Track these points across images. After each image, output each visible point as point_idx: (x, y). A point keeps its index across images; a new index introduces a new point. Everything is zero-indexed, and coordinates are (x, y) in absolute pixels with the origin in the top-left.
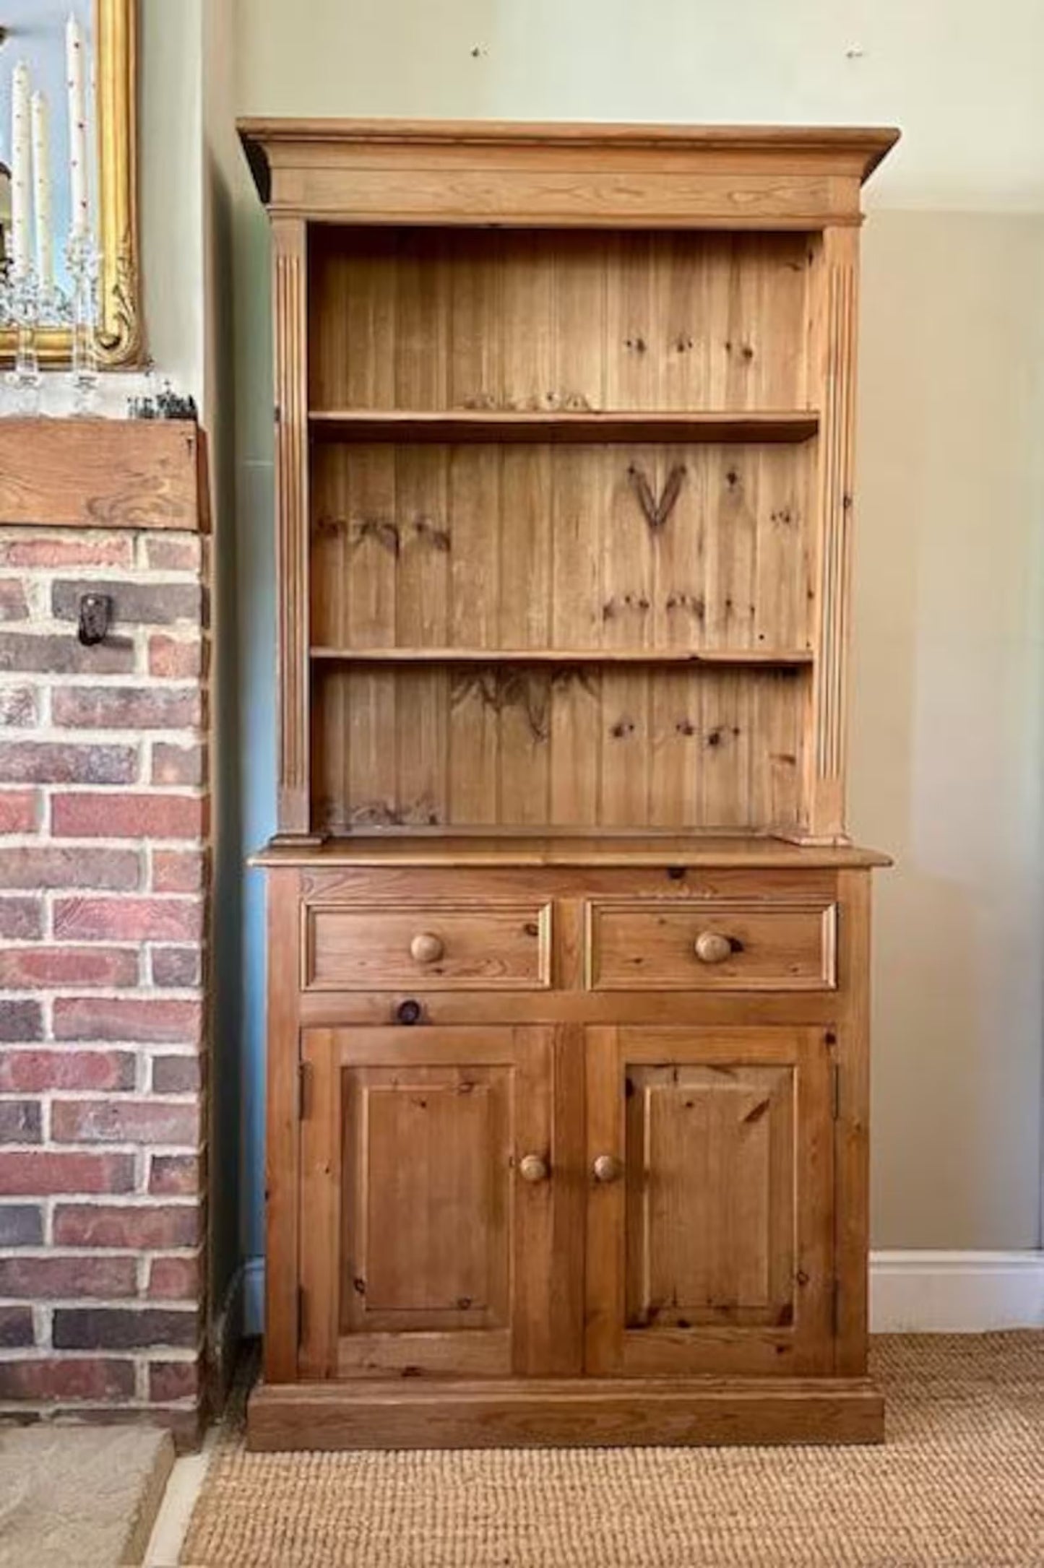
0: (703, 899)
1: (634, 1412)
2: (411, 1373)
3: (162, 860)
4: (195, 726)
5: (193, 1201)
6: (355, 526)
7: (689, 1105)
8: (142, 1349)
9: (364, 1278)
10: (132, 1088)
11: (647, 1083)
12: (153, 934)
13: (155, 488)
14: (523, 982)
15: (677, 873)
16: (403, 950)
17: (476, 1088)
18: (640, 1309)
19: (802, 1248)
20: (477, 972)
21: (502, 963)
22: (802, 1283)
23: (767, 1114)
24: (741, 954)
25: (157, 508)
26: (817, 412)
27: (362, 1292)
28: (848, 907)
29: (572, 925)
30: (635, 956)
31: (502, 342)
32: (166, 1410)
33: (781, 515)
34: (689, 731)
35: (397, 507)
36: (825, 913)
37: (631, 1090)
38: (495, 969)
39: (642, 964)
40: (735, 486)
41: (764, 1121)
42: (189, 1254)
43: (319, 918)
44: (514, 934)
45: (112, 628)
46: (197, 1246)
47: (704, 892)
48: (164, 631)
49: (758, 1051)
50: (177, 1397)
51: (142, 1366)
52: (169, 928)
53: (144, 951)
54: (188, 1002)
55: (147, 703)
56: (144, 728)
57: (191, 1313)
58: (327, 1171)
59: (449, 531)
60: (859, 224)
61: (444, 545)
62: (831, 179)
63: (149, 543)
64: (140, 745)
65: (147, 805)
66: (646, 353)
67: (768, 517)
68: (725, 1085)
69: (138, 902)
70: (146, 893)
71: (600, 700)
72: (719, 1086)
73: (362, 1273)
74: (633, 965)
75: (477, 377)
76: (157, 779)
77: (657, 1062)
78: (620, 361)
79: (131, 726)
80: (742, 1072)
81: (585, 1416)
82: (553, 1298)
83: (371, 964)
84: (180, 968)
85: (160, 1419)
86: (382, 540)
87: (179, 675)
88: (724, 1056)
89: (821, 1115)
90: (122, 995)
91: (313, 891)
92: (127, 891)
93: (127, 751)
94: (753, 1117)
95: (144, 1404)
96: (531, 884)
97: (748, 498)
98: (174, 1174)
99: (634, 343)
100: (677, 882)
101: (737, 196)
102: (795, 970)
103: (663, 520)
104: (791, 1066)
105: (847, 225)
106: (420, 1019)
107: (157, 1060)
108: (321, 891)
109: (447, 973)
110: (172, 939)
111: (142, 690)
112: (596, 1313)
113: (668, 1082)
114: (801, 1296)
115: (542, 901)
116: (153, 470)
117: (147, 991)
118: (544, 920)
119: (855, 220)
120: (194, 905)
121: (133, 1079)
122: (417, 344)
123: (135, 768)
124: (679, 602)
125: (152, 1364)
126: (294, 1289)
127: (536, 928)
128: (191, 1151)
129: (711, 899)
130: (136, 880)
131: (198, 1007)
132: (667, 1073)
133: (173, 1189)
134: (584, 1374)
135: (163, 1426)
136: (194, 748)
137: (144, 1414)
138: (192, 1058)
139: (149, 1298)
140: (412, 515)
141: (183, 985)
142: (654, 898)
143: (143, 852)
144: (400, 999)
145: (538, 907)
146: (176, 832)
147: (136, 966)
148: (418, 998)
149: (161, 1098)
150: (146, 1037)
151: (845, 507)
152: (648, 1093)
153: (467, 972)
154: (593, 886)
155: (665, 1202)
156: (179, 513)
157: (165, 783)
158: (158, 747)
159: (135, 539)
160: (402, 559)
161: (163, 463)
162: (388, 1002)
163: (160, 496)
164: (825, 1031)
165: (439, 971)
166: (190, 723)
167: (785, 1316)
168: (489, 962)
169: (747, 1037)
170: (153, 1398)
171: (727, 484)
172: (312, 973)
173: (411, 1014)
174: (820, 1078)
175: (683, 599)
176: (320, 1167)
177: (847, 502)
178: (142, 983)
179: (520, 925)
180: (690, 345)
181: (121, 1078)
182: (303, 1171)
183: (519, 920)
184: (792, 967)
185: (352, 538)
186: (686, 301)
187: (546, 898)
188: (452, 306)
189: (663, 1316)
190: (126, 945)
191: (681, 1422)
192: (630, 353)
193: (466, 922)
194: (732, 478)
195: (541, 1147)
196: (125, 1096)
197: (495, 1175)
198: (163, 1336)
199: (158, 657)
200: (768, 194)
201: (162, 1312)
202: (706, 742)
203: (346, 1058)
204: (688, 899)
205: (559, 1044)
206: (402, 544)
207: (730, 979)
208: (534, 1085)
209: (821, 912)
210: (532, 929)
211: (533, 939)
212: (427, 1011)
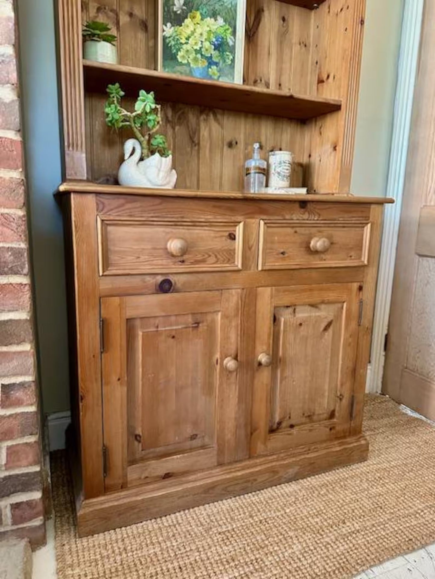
0: (314, 220)
1: (273, 471)
2: (167, 476)
5: (33, 409)
6: (93, 7)
7: (301, 324)
8: (6, 498)
9: (141, 434)
11: (281, 316)
14: (228, 267)
15: (303, 204)
16: (160, 249)
17: (200, 325)
18: (274, 423)
19: (342, 385)
20: (203, 261)
21: (216, 257)
22: (341, 399)
23: (331, 327)
24: (332, 249)
27: (139, 442)
28: (376, 224)
29: (252, 234)
30: (282, 251)
32: (22, 528)
33: (303, 42)
36: (365, 228)
37: (275, 320)
38: (213, 259)
39: (286, 255)
40: (284, 24)
41: (331, 330)
42: (32, 439)
43: (110, 228)
44: (224, 238)
46: (37, 434)
47: (315, 217)
49: (332, 296)
50: (30, 519)
51: (6, 507)
54: (21, 284)
57: (36, 472)
58: (119, 379)
59: (147, 21)
67: (297, 42)
68: (315, 313)
71: (222, 127)
72: (312, 315)
73: (139, 431)
74: (282, 255)
77: (288, 305)
80: (323, 306)
81: (251, 479)
82: (237, 427)
83: (143, 258)
84: (12, 262)
85: (19, 534)
86: (109, 17)
88: (316, 300)
89: (354, 325)
91: (105, 210)
94: (326, 329)
95: (9, 528)
96: (232, 210)
98: (18, 394)
100: (302, 210)
102: (351, 256)
103: (253, 35)
104: (343, 302)
106: (171, 289)
108: (109, 211)
109: (186, 263)
110: (5, 241)
112: (255, 430)
113: (291, 314)
114: (340, 406)
115: (239, 220)
118: (239, 231)
120: (19, 218)
124: (259, 81)
125: (12, 505)
126: (100, 448)
127: (235, 236)
128: (29, 378)
129: (317, 220)
131: (27, 288)
132: (290, 310)
133: (19, 403)
134: (250, 457)
135: (23, 538)
137: (9, 533)
138: (25, 321)
139: (6, 470)
140: (126, 8)
141: (16, 274)
142: (292, 219)
144: (160, 279)
145: (236, 223)
148: (172, 278)
152: (283, 319)
153: (197, 262)
154: (263, 212)
155: (287, 373)
160: (121, 31)
162: (154, 280)
164: (359, 284)
165: (183, 261)
166: (8, 83)
167: (332, 415)
168: (210, 256)
169: (329, 289)
170: (14, 523)
171: (282, 22)
172: (106, 264)
173: (167, 286)
174: (355, 307)
175: (261, 80)
176: (114, 378)
179: (227, 234)
182: (103, 380)
183: (226, 231)
184: (350, 255)
185: (91, 14)
187: (239, 218)
189: (284, 425)
191: (291, 471)
193: (197, 232)
194: (284, 19)
195: (233, 352)
197: (210, 368)
198: (18, 489)
201: (18, 475)
203: (130, 313)
204: (307, 219)
205: (243, 299)
206: (121, 24)
207: (324, 262)
208: (230, 322)
209: (364, 227)
210: (233, 236)
211: (233, 241)
212: (175, 283)
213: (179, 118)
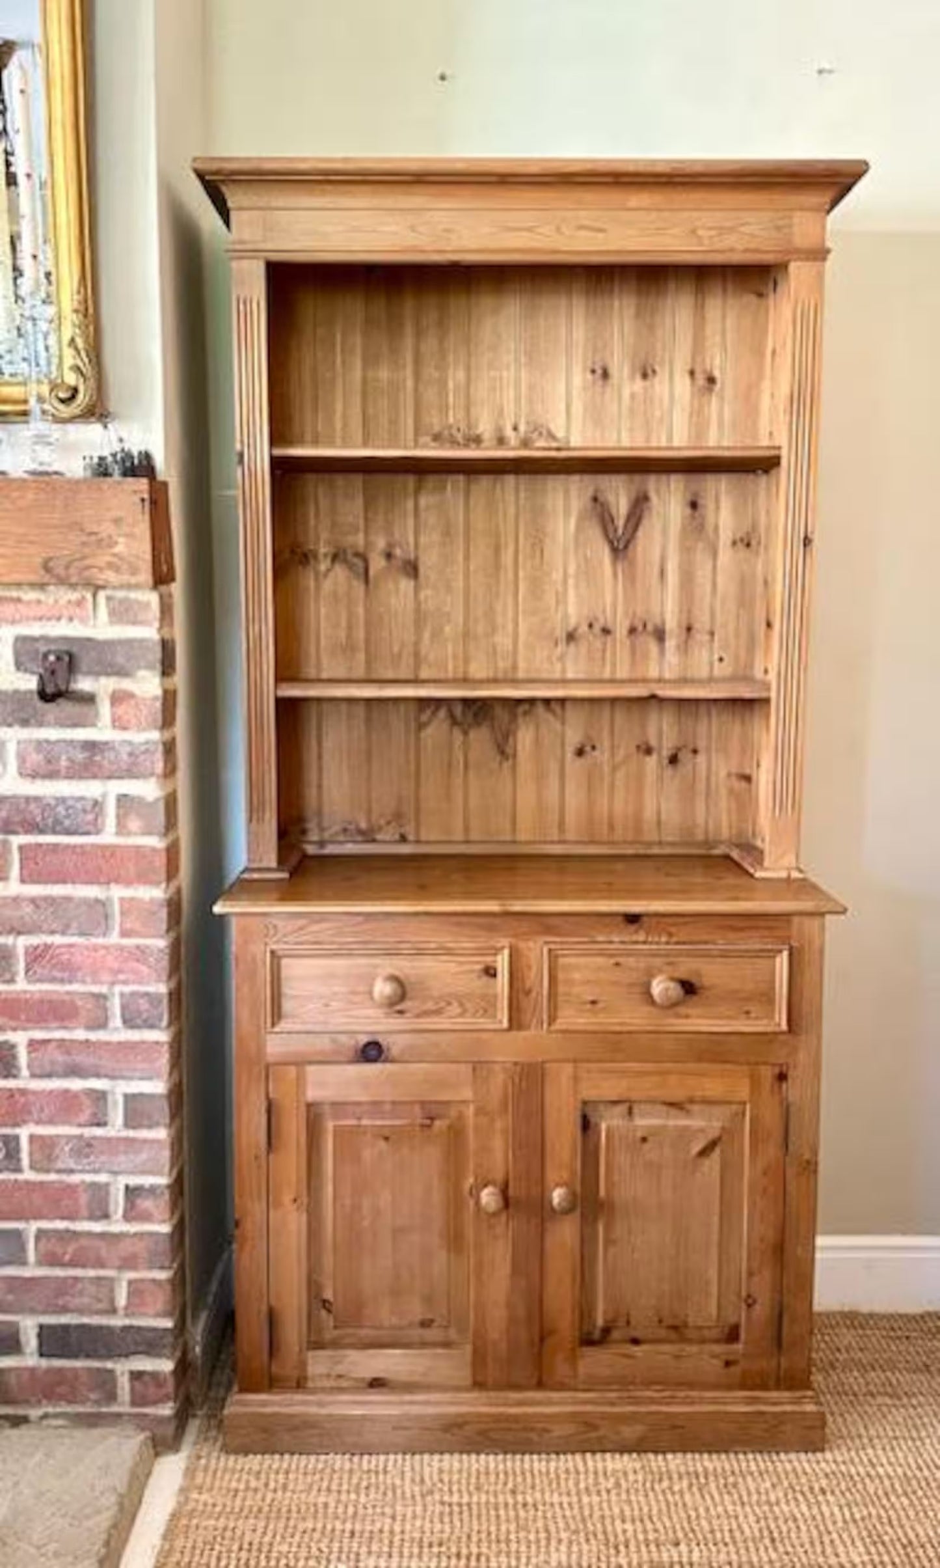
0: (658, 943)
1: (588, 1423)
2: (376, 1384)
3: (128, 905)
4: (158, 777)
5: (165, 1229)
6: (325, 555)
7: (644, 1140)
8: (123, 1359)
9: (332, 1300)
10: (105, 1124)
11: (601, 1117)
12: (121, 977)
13: (110, 546)
14: (484, 1023)
15: (633, 919)
16: (364, 993)
17: (437, 1123)
18: (594, 1326)
19: (750, 1274)
20: (438, 1012)
21: (461, 1005)
22: (749, 1306)
23: (717, 1151)
24: (695, 998)
25: (110, 565)
26: (779, 448)
27: (329, 1311)
28: (801, 950)
29: (529, 967)
30: (591, 998)
31: (468, 369)
32: (146, 1415)
33: (742, 540)
34: (648, 751)
35: (366, 533)
36: (778, 960)
37: (586, 1124)
38: (455, 1009)
39: (600, 1005)
40: (697, 514)
41: (716, 1154)
42: (163, 1275)
43: (284, 962)
44: (474, 976)
45: (75, 682)
46: (170, 1268)
47: (660, 936)
48: (126, 684)
49: (713, 1087)
50: (155, 1403)
51: (123, 1374)
52: (135, 972)
53: (113, 995)
54: (157, 1043)
55: (112, 755)
56: (110, 778)
57: (166, 1330)
58: (295, 1200)
59: (417, 558)
60: (824, 259)
61: (411, 571)
62: (798, 214)
63: (109, 599)
64: (104, 795)
65: (112, 855)
66: (610, 381)
67: (729, 542)
68: (678, 1121)
69: (106, 948)
70: (114, 938)
71: (563, 723)
72: (671, 1123)
73: (328, 1295)
74: (589, 1006)
75: (444, 409)
76: (121, 829)
77: (615, 1098)
78: (585, 389)
79: (95, 777)
80: (696, 1108)
81: (540, 1425)
82: (512, 1320)
83: (334, 1006)
84: (147, 1011)
85: (141, 1421)
86: (351, 567)
87: (140, 729)
88: (679, 1095)
89: (772, 1151)
90: (93, 1036)
91: (279, 935)
92: (98, 936)
93: (91, 803)
94: (705, 1152)
95: (126, 1409)
96: (491, 929)
97: (710, 528)
98: (146, 1204)
99: (599, 372)
100: (632, 928)
101: (700, 232)
102: (748, 1013)
103: (626, 547)
104: (744, 1103)
105: (815, 259)
106: (383, 1057)
107: (127, 1097)
108: (285, 936)
109: (408, 1015)
110: (140, 983)
111: (106, 743)
112: (552, 1332)
113: (623, 1118)
114: (749, 1318)
115: (499, 945)
116: (106, 529)
117: (117, 1033)
118: (502, 962)
119: (820, 254)
120: (161, 951)
121: (105, 1115)
122: (384, 374)
123: (99, 821)
124: (640, 628)
125: (132, 1373)
126: (264, 1308)
127: (495, 970)
128: (163, 1180)
129: (667, 943)
130: (104, 927)
131: (166, 1047)
132: (622, 1109)
133: (146, 1217)
134: (540, 1385)
135: (143, 1429)
136: (157, 800)
137: (126, 1418)
138: (161, 1096)
139: (127, 1315)
140: (381, 543)
141: (152, 1027)
142: (611, 942)
143: (109, 899)
144: (364, 1039)
145: (497, 951)
146: (143, 878)
147: (105, 1009)
148: (380, 1039)
149: (131, 1133)
150: (117, 1073)
151: (805, 545)
152: (603, 1126)
153: (428, 1014)
154: (549, 930)
155: (619, 1230)
156: (134, 571)
157: (129, 834)
158: (122, 799)
159: (94, 596)
160: (371, 586)
161: (117, 521)
162: (353, 1042)
163: (115, 555)
164: (776, 1069)
165: (401, 1012)
166: (152, 774)
167: (733, 1335)
168: (449, 1004)
169: (702, 1075)
170: (134, 1403)
171: (688, 511)
172: (277, 1014)
173: (373, 1053)
174: (771, 1117)
175: (645, 626)
176: (287, 1199)
177: (807, 541)
178: (111, 1025)
179: (479, 967)
180: (654, 372)
181: (95, 1114)
182: (271, 1200)
183: (478, 963)
184: (746, 1008)
185: (323, 567)
186: (651, 328)
187: (505, 942)
188: (419, 334)
189: (616, 1335)
190: (95, 989)
191: (630, 1432)
192: (594, 383)
193: (427, 967)
194: (694, 505)
195: (499, 1176)
196: (98, 1132)
197: (456, 1202)
198: (140, 1349)
199: (121, 710)
200: (732, 230)
201: (139, 1328)
202: (666, 761)
203: (312, 1094)
204: (645, 943)
205: (516, 1081)
206: (372, 572)
207: (684, 1021)
208: (493, 1120)
209: (774, 957)
210: (492, 972)
211: (491, 980)
212: (388, 1049)
213: (476, 715)
